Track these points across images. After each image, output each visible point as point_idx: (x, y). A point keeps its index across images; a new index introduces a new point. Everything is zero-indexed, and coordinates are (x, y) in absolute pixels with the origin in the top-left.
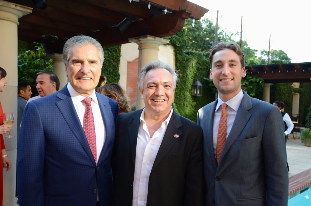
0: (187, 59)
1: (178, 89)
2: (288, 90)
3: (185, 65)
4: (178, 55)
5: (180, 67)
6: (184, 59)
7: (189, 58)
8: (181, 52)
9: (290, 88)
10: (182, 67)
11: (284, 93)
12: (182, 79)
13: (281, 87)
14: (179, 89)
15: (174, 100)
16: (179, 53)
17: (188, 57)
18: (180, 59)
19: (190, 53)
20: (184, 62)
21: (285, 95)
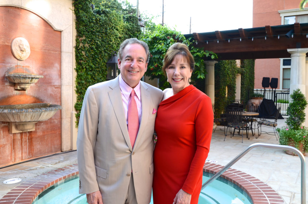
0: (96, 20)
1: (83, 68)
2: (232, 70)
3: (94, 30)
4: (80, 11)
5: (84, 31)
6: (92, 19)
7: (100, 19)
8: (85, 8)
9: (234, 68)
10: (89, 32)
11: (228, 74)
12: (89, 52)
13: (226, 66)
14: (85, 69)
15: (77, 87)
16: (81, 9)
17: (98, 17)
18: (84, 18)
19: (102, 12)
20: (92, 24)
21: (229, 77)
